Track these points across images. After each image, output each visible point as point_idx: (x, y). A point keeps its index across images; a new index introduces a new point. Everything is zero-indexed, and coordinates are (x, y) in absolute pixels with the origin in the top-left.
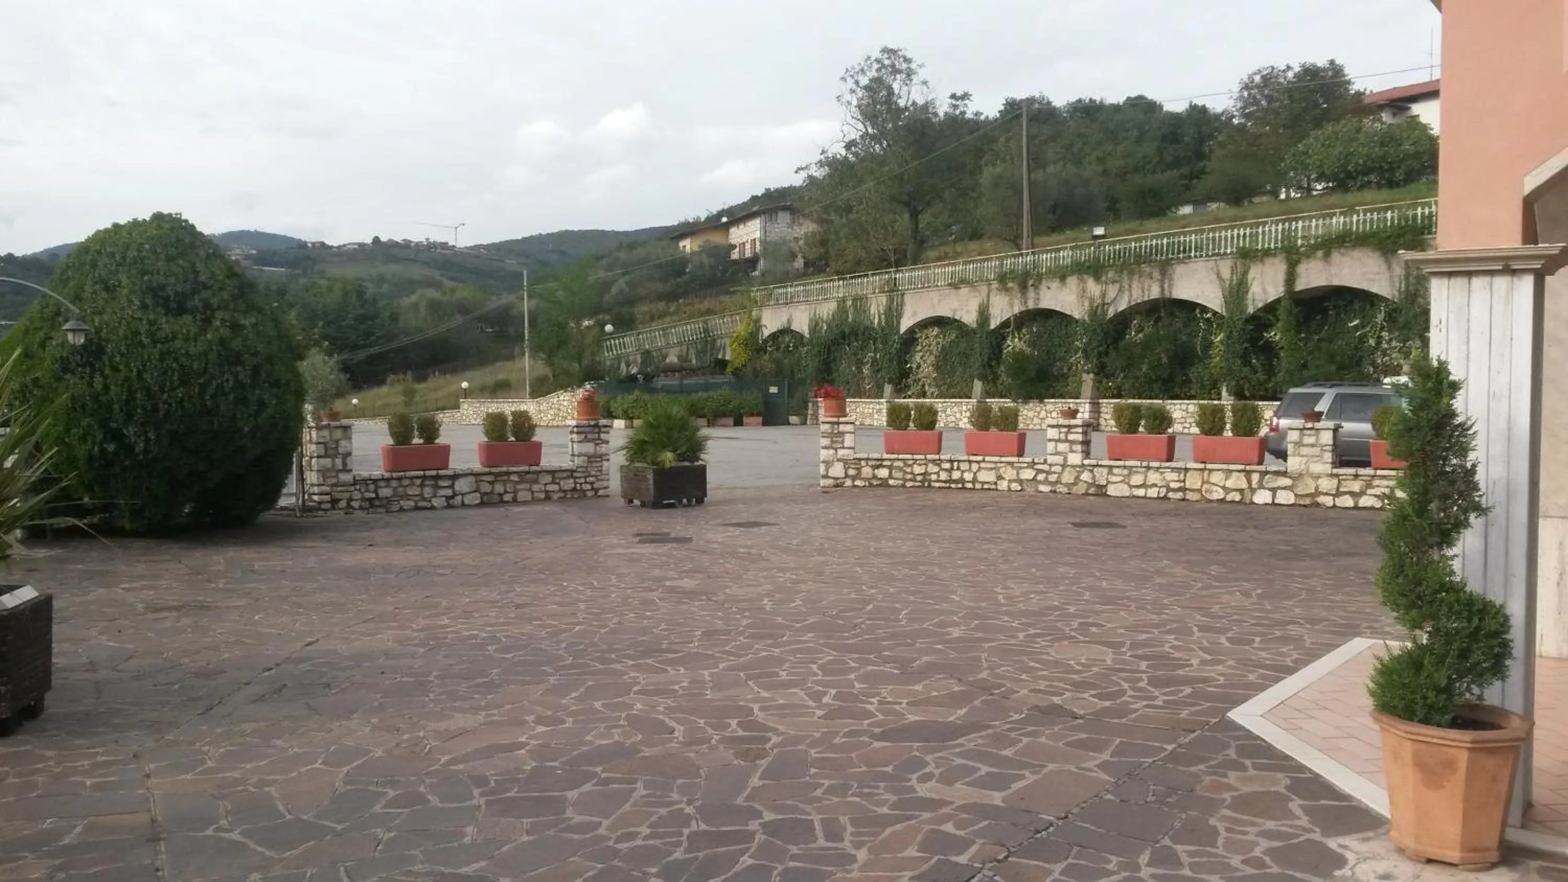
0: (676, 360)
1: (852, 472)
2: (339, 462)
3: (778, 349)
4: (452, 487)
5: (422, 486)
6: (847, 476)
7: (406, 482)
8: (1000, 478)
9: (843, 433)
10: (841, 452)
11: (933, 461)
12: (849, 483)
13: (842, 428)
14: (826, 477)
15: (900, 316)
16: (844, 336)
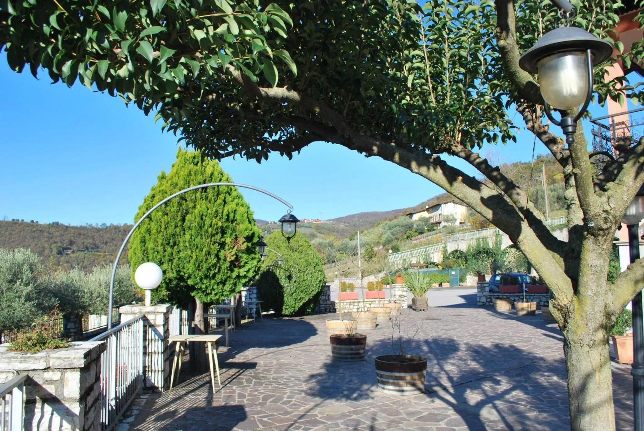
0: (415, 262)
1: (489, 300)
2: (327, 297)
3: (454, 257)
4: (358, 305)
5: (350, 305)
6: (487, 301)
7: (345, 304)
8: (541, 301)
9: (485, 287)
10: (484, 294)
11: (517, 296)
12: (488, 304)
13: (485, 285)
14: (479, 302)
15: (501, 244)
16: (480, 252)
